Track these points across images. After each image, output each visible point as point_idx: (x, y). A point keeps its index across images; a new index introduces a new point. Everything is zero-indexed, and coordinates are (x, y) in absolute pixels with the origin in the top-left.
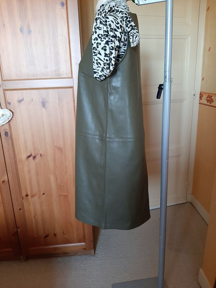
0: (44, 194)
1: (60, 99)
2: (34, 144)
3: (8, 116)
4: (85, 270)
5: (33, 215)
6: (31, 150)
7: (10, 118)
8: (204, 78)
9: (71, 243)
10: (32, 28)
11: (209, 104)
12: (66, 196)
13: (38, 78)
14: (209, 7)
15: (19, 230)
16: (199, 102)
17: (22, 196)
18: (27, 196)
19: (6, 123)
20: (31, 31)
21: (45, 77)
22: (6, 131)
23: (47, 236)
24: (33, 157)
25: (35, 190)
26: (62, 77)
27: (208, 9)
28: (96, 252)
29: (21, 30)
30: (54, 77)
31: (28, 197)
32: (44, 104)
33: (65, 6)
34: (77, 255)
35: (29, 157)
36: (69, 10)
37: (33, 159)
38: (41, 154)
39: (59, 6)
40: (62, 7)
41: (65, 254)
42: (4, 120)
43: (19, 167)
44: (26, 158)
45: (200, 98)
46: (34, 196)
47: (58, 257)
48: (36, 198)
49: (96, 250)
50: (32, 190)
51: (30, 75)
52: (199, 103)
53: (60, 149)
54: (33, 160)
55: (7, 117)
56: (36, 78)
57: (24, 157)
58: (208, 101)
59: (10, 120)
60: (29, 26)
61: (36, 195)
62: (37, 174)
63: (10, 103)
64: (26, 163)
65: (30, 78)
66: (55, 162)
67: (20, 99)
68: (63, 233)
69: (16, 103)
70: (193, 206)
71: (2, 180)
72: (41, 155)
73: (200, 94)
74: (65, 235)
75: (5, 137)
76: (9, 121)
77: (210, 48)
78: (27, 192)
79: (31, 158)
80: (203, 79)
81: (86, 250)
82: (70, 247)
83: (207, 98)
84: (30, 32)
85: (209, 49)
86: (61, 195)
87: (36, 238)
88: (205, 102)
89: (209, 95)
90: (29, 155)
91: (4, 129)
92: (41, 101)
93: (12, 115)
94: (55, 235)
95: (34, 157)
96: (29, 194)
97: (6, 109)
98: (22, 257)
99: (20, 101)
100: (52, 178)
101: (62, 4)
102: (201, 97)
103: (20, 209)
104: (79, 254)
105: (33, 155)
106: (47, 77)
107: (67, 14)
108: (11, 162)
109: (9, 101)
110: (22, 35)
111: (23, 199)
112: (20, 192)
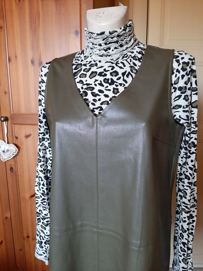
3: (14, 152)
7: (15, 154)
10: (43, 60)
17: (23, 236)
18: (28, 237)
19: (11, 158)
22: (12, 166)
29: (33, 62)
31: (29, 239)
33: (79, 35)
35: (32, 197)
36: (83, 39)
39: (73, 35)
40: (76, 36)
42: (9, 155)
43: (23, 205)
44: (29, 197)
46: (35, 239)
50: (33, 233)
55: (12, 153)
57: (27, 195)
60: (40, 58)
63: (17, 138)
64: (29, 203)
67: (28, 134)
69: (23, 139)
71: (5, 216)
75: (10, 172)
76: (14, 157)
78: (28, 234)
79: (35, 198)
84: (41, 64)
91: (9, 165)
93: (17, 151)
96: (30, 235)
97: (12, 144)
99: (27, 136)
101: (77, 33)
103: (21, 250)
107: (81, 43)
108: (14, 198)
109: (17, 135)
110: (32, 67)
111: (24, 240)
112: (22, 232)
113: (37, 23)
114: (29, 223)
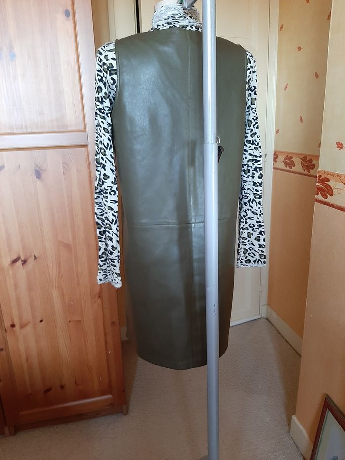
0: (41, 321)
1: (66, 166)
2: (22, 240)
5: (24, 356)
6: (17, 250)
8: (279, 130)
9: (89, 397)
10: (16, 50)
11: (288, 168)
12: (80, 321)
13: (29, 130)
14: (283, 25)
16: (272, 166)
17: (4, 328)
18: (13, 326)
20: (15, 55)
23: (48, 391)
24: (22, 261)
25: (27, 316)
26: (69, 129)
27: (281, 28)
30: (57, 130)
31: (14, 328)
32: (39, 174)
33: (71, 17)
34: (99, 415)
35: (15, 261)
36: (77, 22)
37: (23, 264)
38: (35, 256)
39: (60, 17)
40: (66, 17)
41: (80, 416)
44: (10, 263)
45: (274, 161)
46: (24, 326)
48: (28, 329)
50: (21, 317)
51: (14, 127)
52: (274, 168)
53: (68, 247)
54: (22, 267)
56: (24, 131)
57: (7, 262)
58: (286, 164)
60: (11, 48)
61: (28, 323)
62: (30, 289)
64: (11, 272)
65: (15, 131)
66: (59, 267)
68: (76, 382)
70: (270, 322)
72: (36, 258)
73: (275, 154)
74: (79, 386)
77: (287, 85)
78: (12, 320)
79: (19, 263)
80: (277, 132)
81: (113, 406)
83: (285, 159)
84: (13, 56)
85: (286, 87)
86: (70, 322)
87: (30, 394)
88: (283, 166)
89: (288, 156)
90: (15, 258)
92: (34, 168)
94: (62, 387)
95: (24, 262)
96: (17, 322)
98: (6, 430)
100: (55, 294)
101: (67, 14)
102: (275, 159)
103: (2, 349)
104: (103, 413)
105: (22, 258)
106: (44, 130)
107: (75, 29)
111: (6, 332)
112: (2, 321)
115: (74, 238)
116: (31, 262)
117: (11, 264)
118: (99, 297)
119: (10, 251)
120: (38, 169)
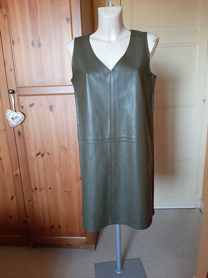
0: (50, 189)
1: (65, 104)
2: (42, 143)
3: (21, 118)
4: (84, 263)
5: (40, 207)
6: (39, 149)
7: (22, 120)
10: (42, 42)
12: (70, 192)
13: (47, 85)
15: (28, 219)
17: (31, 189)
19: (19, 124)
21: (52, 85)
22: (19, 131)
23: (52, 227)
24: (41, 155)
25: (43, 185)
28: (97, 247)
29: (33, 44)
30: (60, 85)
31: (36, 190)
32: (51, 108)
33: (70, 22)
34: (80, 248)
35: (38, 154)
36: (73, 24)
37: (42, 156)
38: (48, 153)
39: (64, 22)
40: (67, 22)
41: (69, 246)
42: (18, 122)
43: (30, 163)
46: (41, 190)
47: (62, 248)
48: (43, 192)
49: (98, 245)
50: (40, 185)
51: (40, 83)
53: (65, 149)
54: (41, 158)
55: (20, 119)
56: (45, 85)
57: (34, 154)
59: (23, 122)
60: (39, 40)
61: (43, 189)
62: (45, 170)
63: (22, 107)
64: (36, 160)
65: (40, 85)
66: (60, 160)
67: (31, 103)
68: (67, 226)
69: (28, 107)
71: (15, 173)
72: (48, 154)
74: (69, 228)
75: (18, 136)
76: (21, 123)
78: (36, 186)
79: (40, 155)
81: (87, 244)
82: (73, 239)
84: (40, 45)
86: (65, 191)
87: (43, 228)
90: (38, 152)
91: (17, 130)
92: (49, 105)
93: (24, 117)
94: (59, 227)
95: (43, 155)
96: (38, 187)
97: (19, 112)
98: (30, 244)
99: (31, 105)
100: (57, 174)
101: (68, 20)
103: (30, 201)
104: (81, 247)
105: (42, 153)
106: (54, 85)
107: (72, 28)
108: (22, 158)
109: (22, 105)
110: (33, 48)
111: (32, 192)
112: (30, 185)
113: (35, 12)
114: (36, 177)
115: (68, 145)
116: (46, 155)
117: (36, 156)
118: (81, 179)
119: (36, 149)
120: (51, 106)
